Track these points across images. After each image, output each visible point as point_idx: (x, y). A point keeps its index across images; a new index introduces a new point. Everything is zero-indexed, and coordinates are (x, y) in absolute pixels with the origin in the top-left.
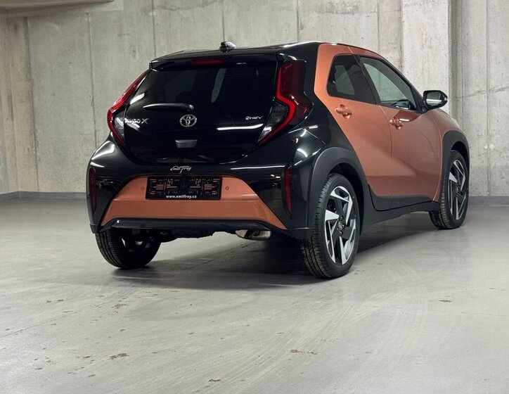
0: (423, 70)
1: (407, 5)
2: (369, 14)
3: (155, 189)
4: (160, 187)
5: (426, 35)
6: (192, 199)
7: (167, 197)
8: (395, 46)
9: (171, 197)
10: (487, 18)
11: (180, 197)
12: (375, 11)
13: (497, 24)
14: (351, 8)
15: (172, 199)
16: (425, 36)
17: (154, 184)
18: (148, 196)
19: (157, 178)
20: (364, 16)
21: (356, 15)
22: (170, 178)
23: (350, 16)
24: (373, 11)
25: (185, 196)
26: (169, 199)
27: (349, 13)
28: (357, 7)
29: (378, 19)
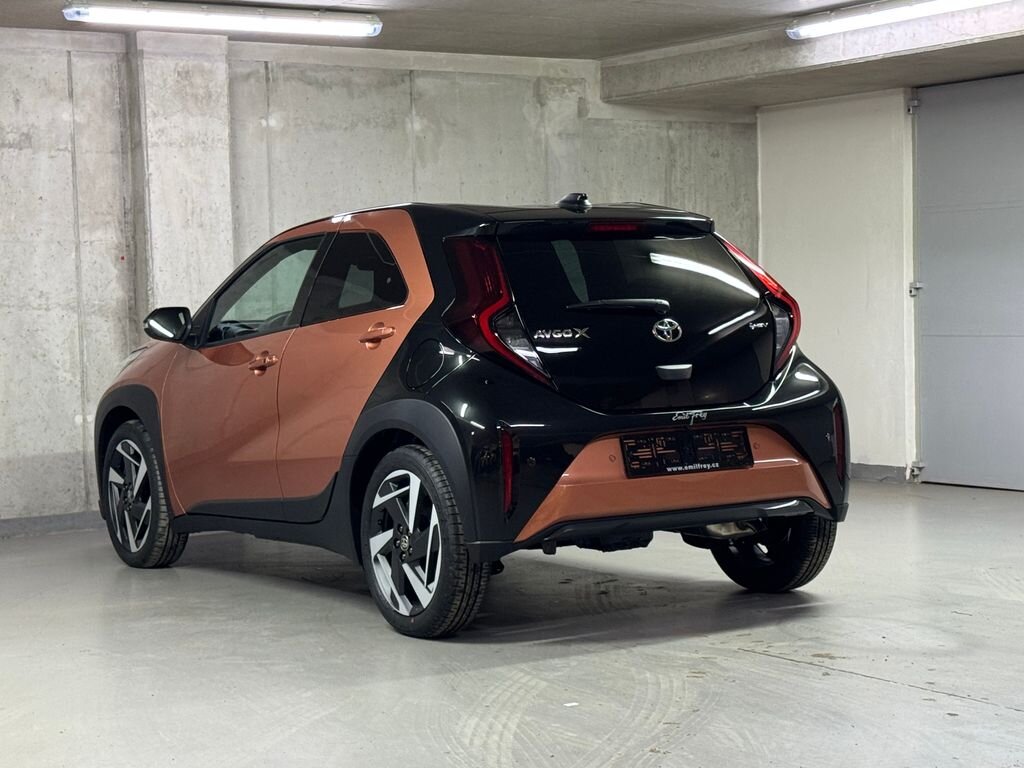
0: (188, 266)
1: (155, 145)
2: (53, 153)
3: (637, 458)
4: (644, 453)
5: (193, 202)
6: (712, 469)
7: (669, 469)
8: (109, 218)
9: (675, 469)
10: (270, 181)
11: (691, 467)
12: (66, 148)
13: (285, 193)
14: (16, 136)
15: (678, 472)
16: (190, 205)
17: (634, 449)
18: (631, 473)
19: (636, 438)
20: (43, 157)
21: (27, 152)
22: (659, 435)
23: (14, 152)
24: (62, 147)
25: (699, 466)
26: (673, 473)
27: (11, 146)
28: (28, 137)
29: (74, 164)
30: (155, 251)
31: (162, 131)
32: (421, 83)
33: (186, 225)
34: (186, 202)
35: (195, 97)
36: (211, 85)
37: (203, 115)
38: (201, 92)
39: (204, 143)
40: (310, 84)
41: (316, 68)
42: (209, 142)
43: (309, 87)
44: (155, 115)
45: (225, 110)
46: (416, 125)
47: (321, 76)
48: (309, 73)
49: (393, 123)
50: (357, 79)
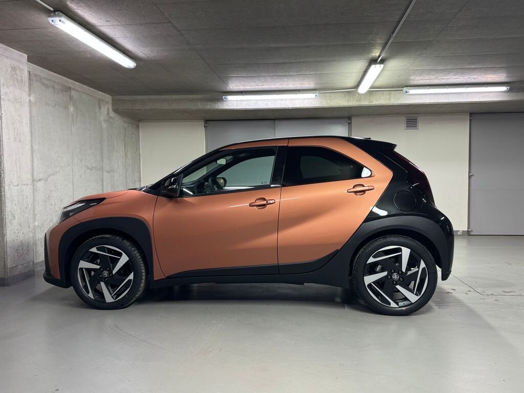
1: (4, 99)
5: (17, 129)
30: (4, 152)
31: (6, 93)
32: (73, 93)
33: (15, 140)
34: (15, 129)
35: (17, 80)
36: (23, 76)
37: (20, 89)
38: (19, 78)
39: (20, 102)
40: (43, 85)
41: (45, 78)
42: (22, 102)
43: (43, 86)
44: (4, 85)
45: (27, 88)
46: (72, 109)
47: (46, 82)
48: (43, 80)
49: (66, 108)
50: (56, 86)
